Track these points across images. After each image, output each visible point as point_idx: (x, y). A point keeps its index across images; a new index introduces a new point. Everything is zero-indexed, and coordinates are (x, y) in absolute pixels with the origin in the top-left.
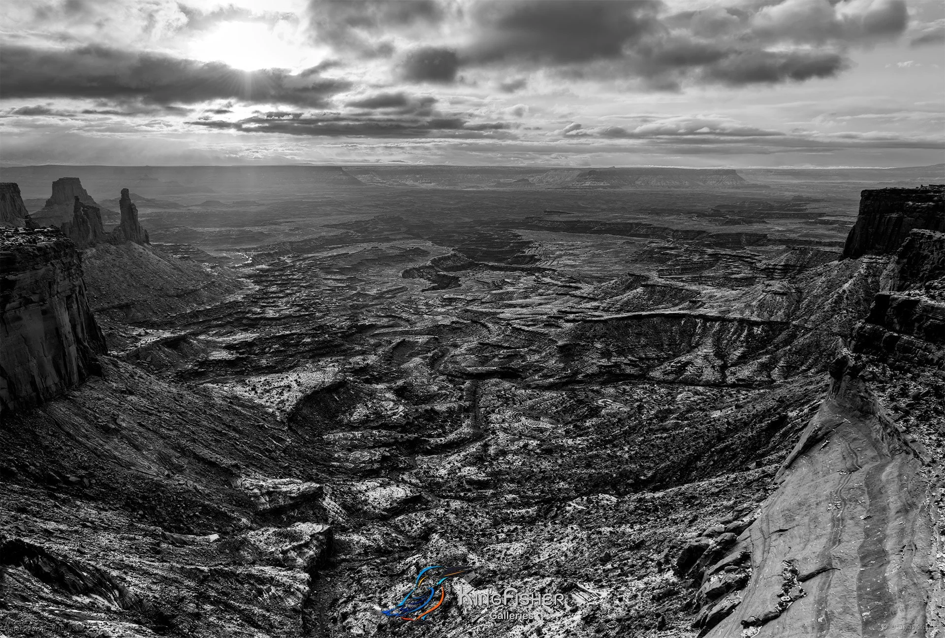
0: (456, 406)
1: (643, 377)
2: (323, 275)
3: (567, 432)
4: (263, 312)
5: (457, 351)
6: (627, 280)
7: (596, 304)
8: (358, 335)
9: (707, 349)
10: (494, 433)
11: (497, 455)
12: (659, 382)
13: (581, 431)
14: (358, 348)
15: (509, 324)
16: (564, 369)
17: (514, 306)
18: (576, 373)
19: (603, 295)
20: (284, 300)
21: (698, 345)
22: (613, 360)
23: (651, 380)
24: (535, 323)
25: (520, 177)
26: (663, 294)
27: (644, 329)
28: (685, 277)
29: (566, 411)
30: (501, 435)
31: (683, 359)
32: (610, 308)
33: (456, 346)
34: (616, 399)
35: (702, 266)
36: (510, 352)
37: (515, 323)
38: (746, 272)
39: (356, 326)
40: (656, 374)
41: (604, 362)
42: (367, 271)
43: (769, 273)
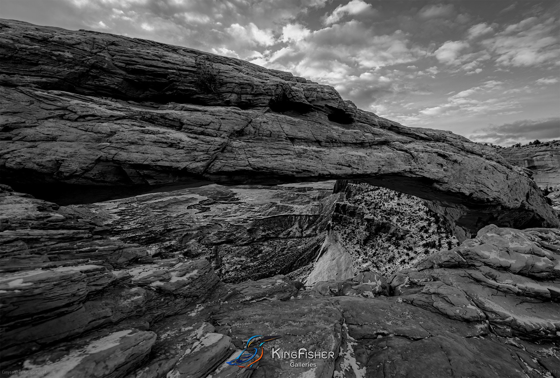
0: (209, 256)
1: (277, 238)
2: (152, 210)
3: (251, 260)
4: (122, 228)
5: (210, 235)
7: (260, 213)
8: (167, 233)
9: (296, 226)
10: (224, 265)
11: (225, 273)
12: (282, 239)
13: (256, 259)
14: (167, 238)
16: (250, 238)
17: (231, 217)
18: (254, 238)
20: (133, 222)
21: (294, 225)
22: (267, 232)
23: (280, 238)
24: (239, 222)
26: (282, 208)
27: (276, 220)
28: (289, 202)
29: (250, 253)
30: (227, 265)
31: (289, 230)
33: (209, 233)
34: (268, 246)
35: (294, 198)
36: (230, 234)
38: (307, 200)
39: (167, 230)
40: (281, 236)
41: (263, 234)
43: (314, 199)
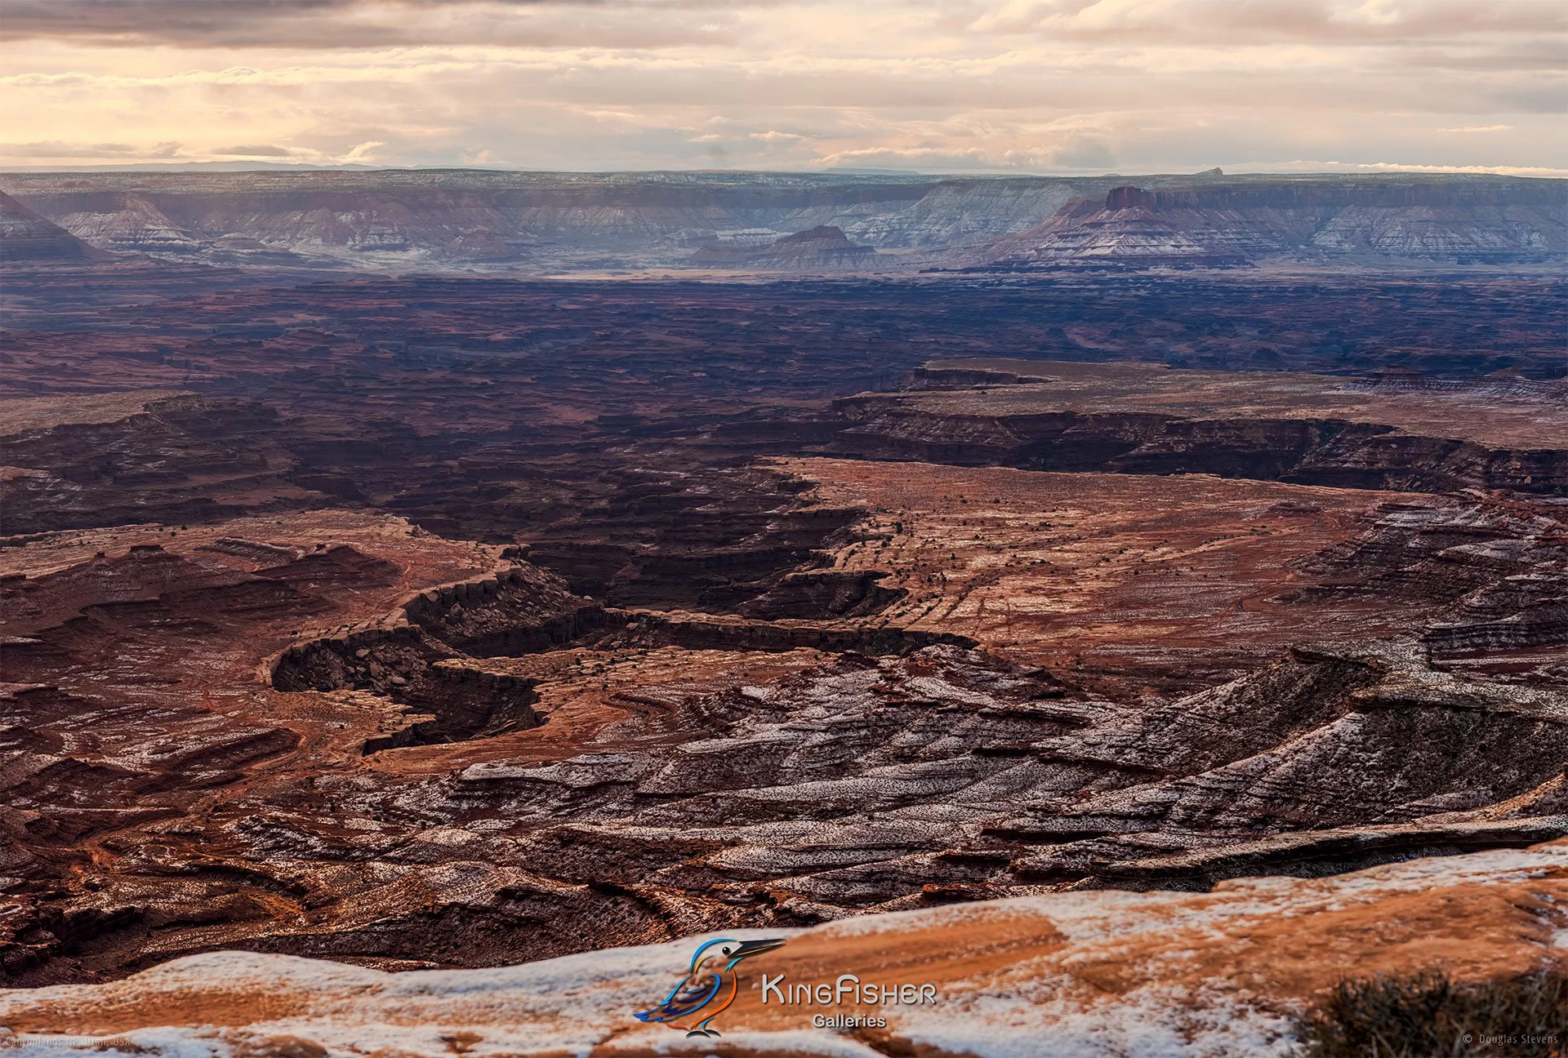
6: (1290, 683)
15: (760, 897)
19: (1184, 750)
25: (808, 218)
32: (1216, 810)
37: (791, 892)
42: (108, 660)
